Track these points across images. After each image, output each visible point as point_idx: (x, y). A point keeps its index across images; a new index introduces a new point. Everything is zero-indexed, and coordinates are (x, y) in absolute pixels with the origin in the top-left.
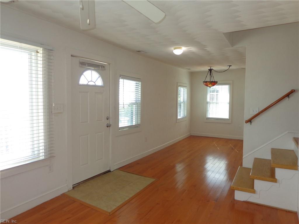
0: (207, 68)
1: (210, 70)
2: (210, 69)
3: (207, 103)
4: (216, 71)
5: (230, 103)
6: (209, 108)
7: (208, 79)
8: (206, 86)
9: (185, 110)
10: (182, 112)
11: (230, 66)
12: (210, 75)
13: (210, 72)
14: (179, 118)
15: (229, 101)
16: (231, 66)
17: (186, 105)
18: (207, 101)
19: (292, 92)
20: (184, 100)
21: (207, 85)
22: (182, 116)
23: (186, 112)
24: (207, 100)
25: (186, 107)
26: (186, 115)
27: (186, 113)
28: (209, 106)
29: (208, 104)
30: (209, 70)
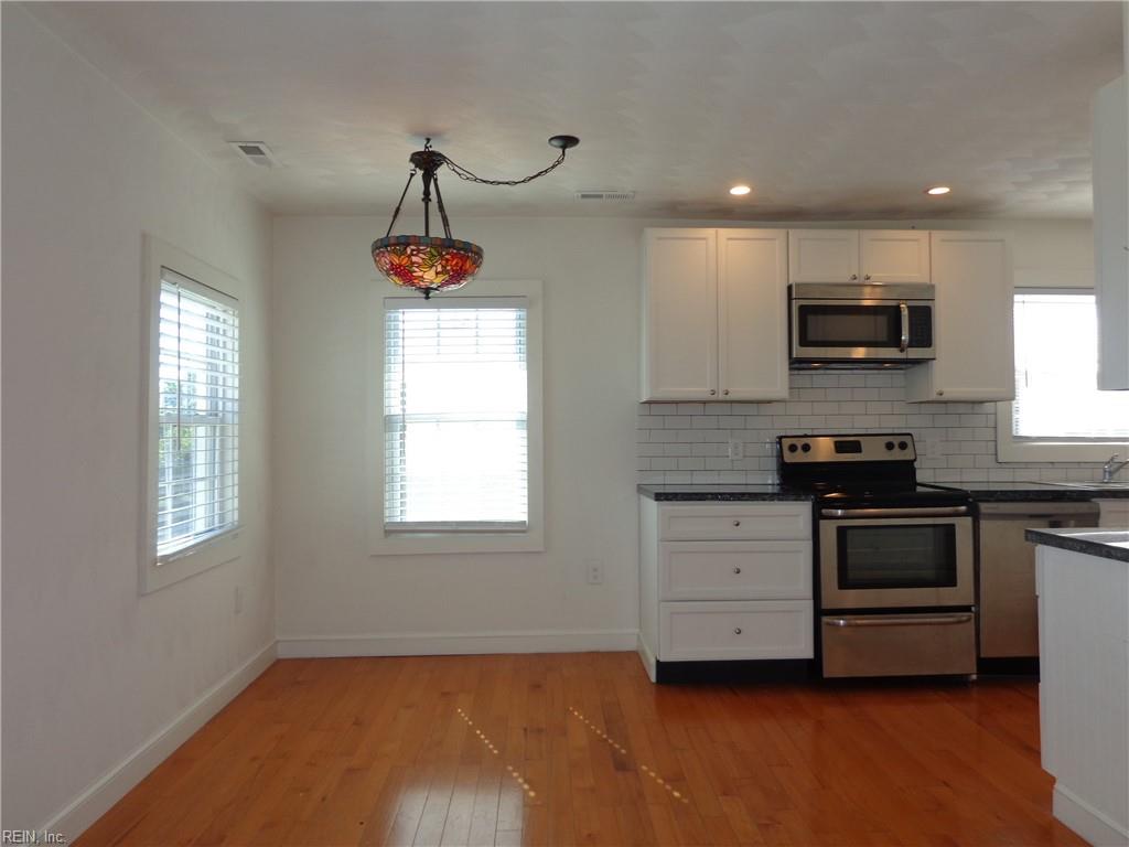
1: (426, 162)
2: (421, 150)
3: (388, 423)
5: (530, 423)
6: (397, 461)
8: (394, 286)
9: (229, 481)
10: (201, 498)
12: (427, 198)
13: (428, 178)
14: (169, 544)
15: (524, 408)
17: (233, 442)
18: (386, 412)
20: (213, 397)
21: (404, 274)
22: (200, 526)
23: (232, 492)
24: (386, 402)
25: (233, 455)
26: (233, 517)
27: (233, 504)
28: (397, 444)
29: (392, 430)
30: (415, 157)
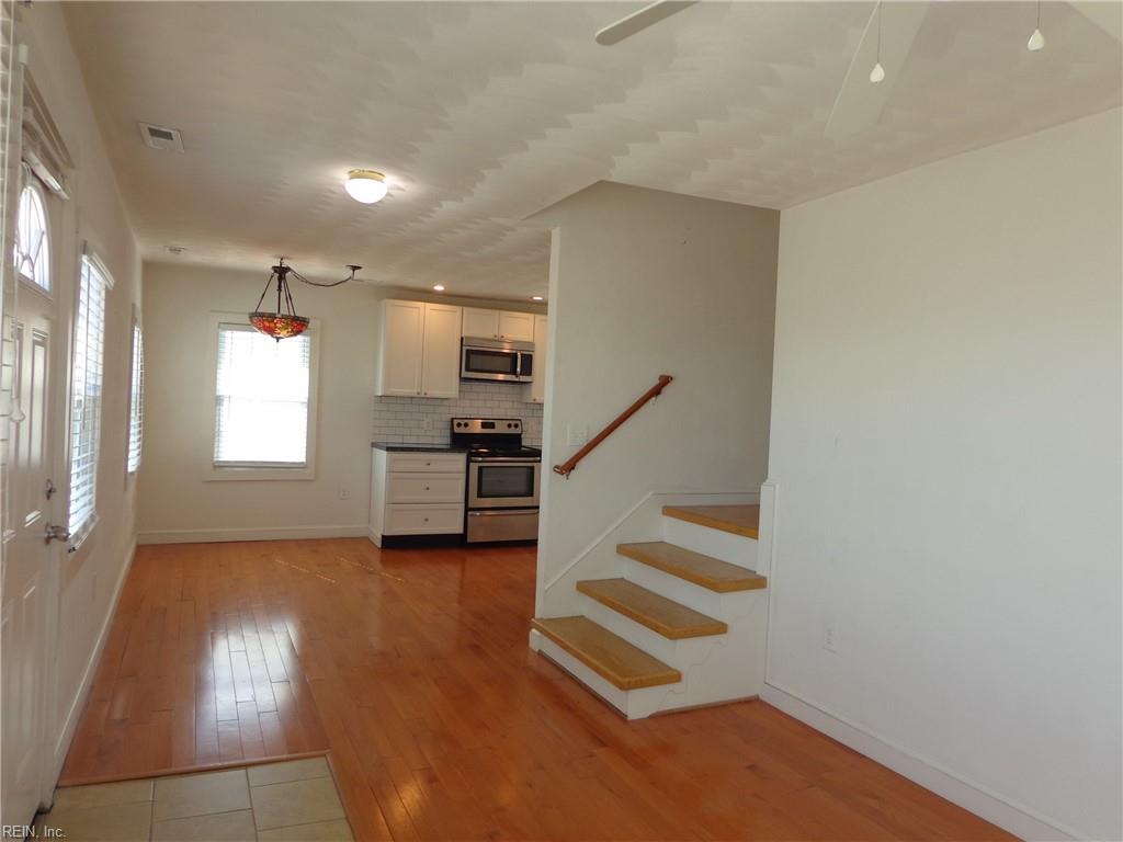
0: (266, 262)
1: (281, 272)
2: (278, 265)
3: (218, 400)
4: (303, 280)
5: (309, 404)
7: (269, 307)
11: (355, 268)
12: (280, 290)
13: (281, 279)
16: (359, 268)
18: (218, 394)
19: (665, 381)
24: (218, 388)
29: (220, 405)
30: (274, 268)
